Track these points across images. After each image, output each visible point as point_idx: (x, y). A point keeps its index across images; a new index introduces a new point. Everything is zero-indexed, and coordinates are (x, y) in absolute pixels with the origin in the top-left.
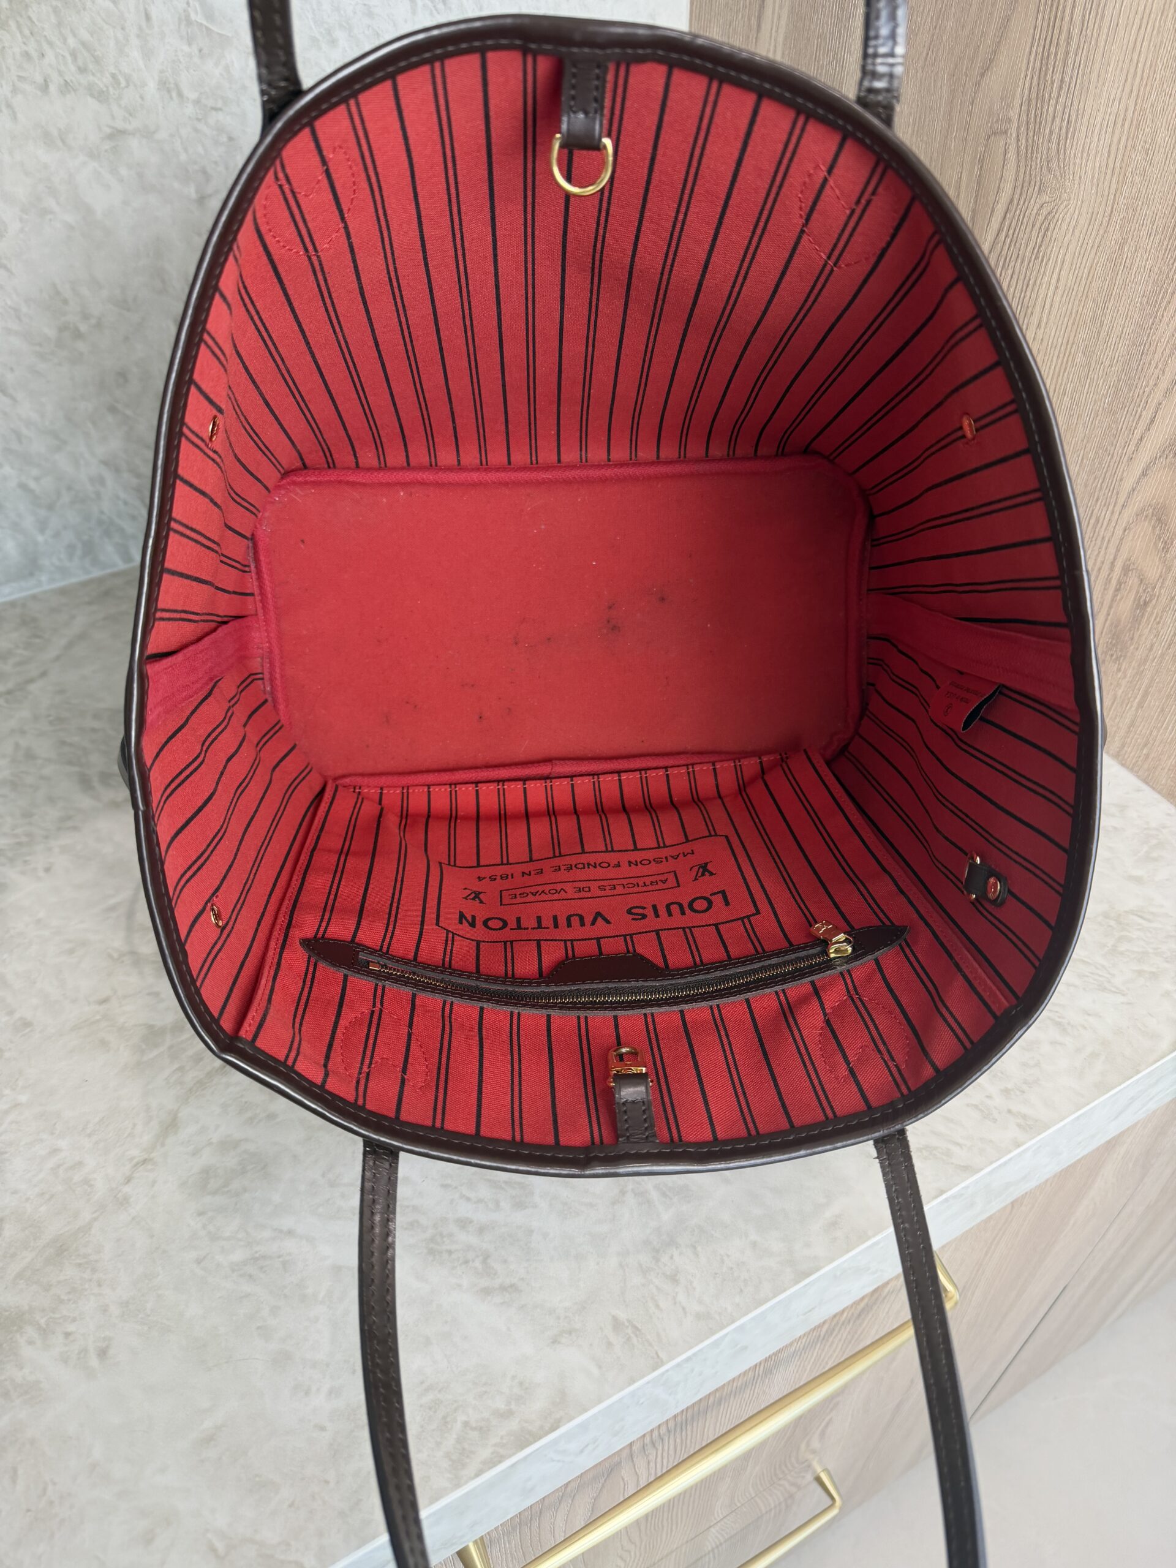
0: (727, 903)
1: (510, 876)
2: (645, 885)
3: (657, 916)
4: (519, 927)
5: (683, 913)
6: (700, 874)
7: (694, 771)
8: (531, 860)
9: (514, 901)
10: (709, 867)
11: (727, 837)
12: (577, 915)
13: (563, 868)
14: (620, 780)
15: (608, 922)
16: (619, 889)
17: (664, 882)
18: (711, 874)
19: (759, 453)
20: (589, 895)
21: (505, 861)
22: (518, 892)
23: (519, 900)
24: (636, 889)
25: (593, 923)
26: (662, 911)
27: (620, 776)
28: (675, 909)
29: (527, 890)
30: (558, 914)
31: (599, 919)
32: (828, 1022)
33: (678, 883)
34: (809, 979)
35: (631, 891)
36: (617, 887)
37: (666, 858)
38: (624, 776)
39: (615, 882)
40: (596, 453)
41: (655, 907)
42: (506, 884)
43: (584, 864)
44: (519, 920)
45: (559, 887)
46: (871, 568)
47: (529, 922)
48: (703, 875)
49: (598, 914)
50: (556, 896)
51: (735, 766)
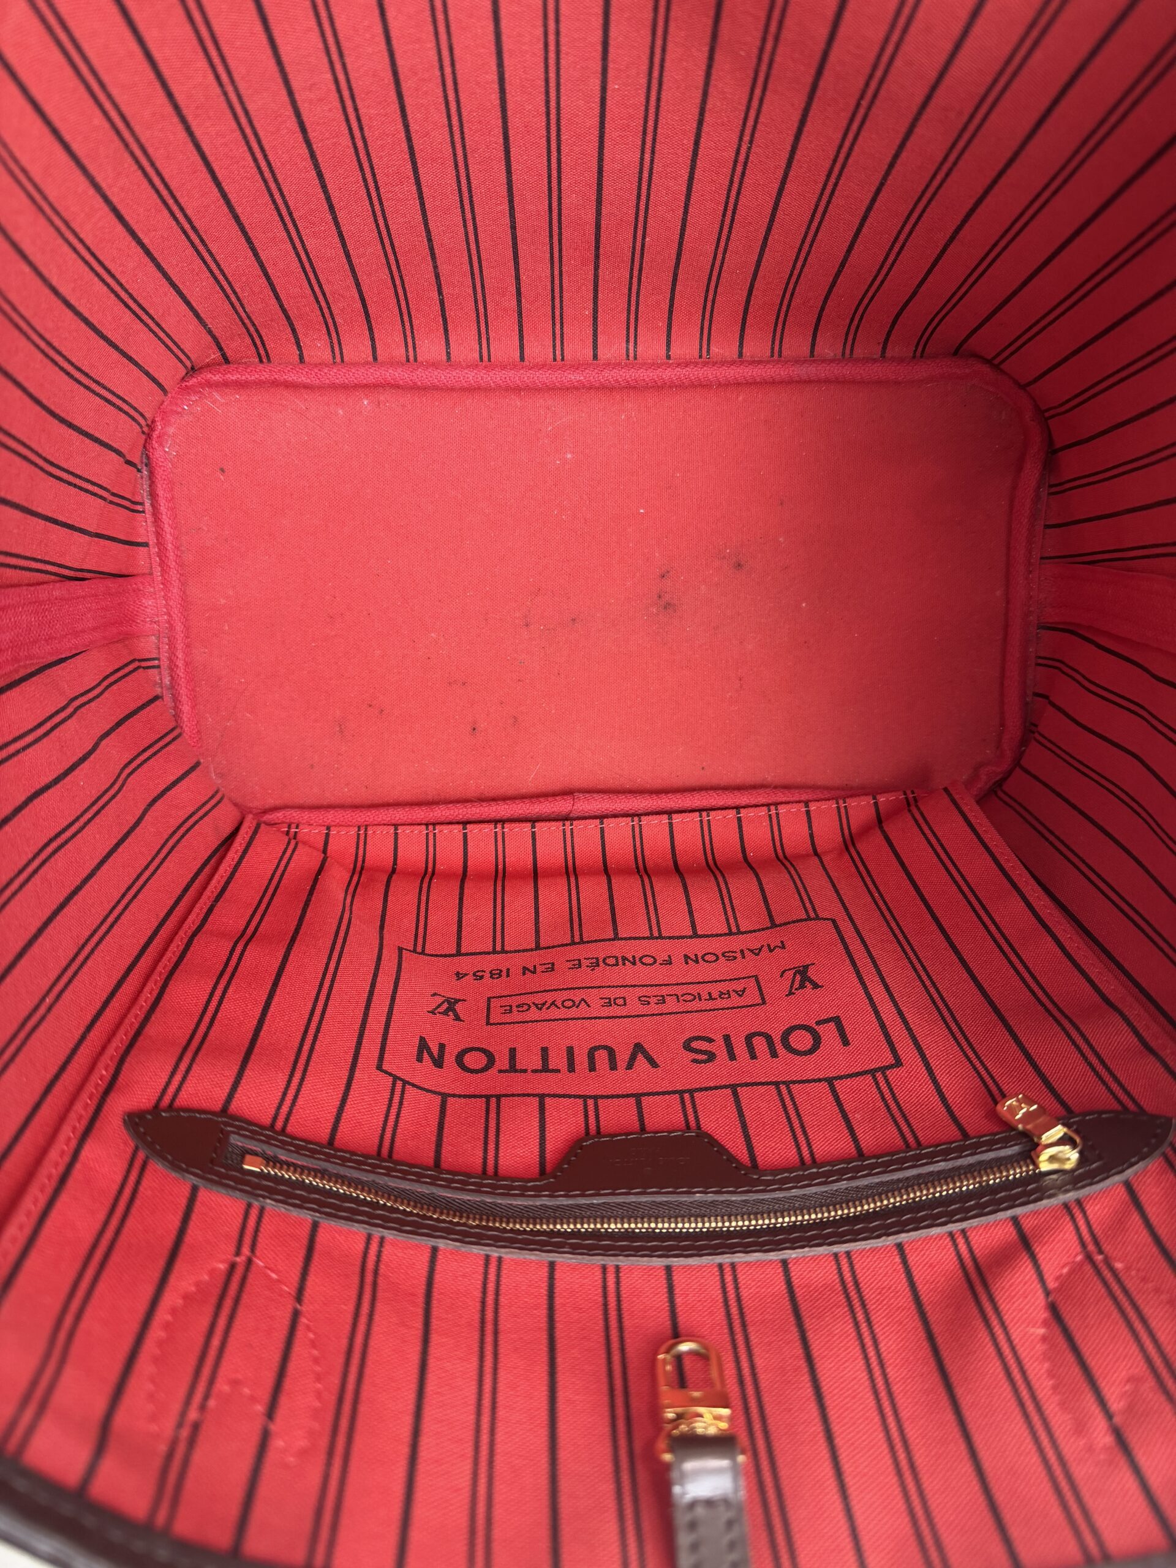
0: (846, 1042)
1: (504, 974)
2: (711, 998)
3: (732, 1056)
4: (513, 1068)
5: (774, 1055)
6: (796, 985)
7: (777, 814)
8: (538, 947)
9: (508, 1018)
10: (811, 973)
11: (834, 921)
12: (606, 1047)
13: (585, 963)
14: (671, 824)
15: (653, 1063)
16: (671, 1005)
17: (741, 993)
18: (816, 986)
19: (889, 354)
20: (623, 1011)
21: (498, 948)
22: (515, 1001)
23: (516, 1016)
24: (696, 1005)
25: (630, 1066)
26: (740, 1048)
27: (670, 818)
28: (759, 1043)
29: (528, 999)
30: (575, 1044)
31: (640, 1057)
32: (1053, 1309)
33: (763, 999)
34: (1009, 1213)
35: (690, 1006)
36: (668, 999)
37: (742, 951)
38: (677, 819)
39: (664, 991)
40: (651, 346)
41: (727, 1038)
42: (498, 987)
43: (617, 958)
44: (513, 1052)
45: (577, 996)
46: (1047, 527)
47: (530, 1060)
48: (802, 986)
49: (638, 1048)
50: (573, 1012)
51: (838, 808)
